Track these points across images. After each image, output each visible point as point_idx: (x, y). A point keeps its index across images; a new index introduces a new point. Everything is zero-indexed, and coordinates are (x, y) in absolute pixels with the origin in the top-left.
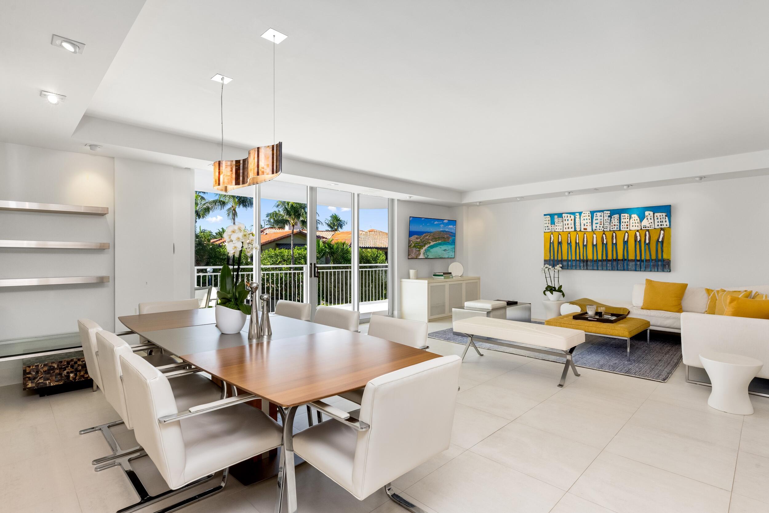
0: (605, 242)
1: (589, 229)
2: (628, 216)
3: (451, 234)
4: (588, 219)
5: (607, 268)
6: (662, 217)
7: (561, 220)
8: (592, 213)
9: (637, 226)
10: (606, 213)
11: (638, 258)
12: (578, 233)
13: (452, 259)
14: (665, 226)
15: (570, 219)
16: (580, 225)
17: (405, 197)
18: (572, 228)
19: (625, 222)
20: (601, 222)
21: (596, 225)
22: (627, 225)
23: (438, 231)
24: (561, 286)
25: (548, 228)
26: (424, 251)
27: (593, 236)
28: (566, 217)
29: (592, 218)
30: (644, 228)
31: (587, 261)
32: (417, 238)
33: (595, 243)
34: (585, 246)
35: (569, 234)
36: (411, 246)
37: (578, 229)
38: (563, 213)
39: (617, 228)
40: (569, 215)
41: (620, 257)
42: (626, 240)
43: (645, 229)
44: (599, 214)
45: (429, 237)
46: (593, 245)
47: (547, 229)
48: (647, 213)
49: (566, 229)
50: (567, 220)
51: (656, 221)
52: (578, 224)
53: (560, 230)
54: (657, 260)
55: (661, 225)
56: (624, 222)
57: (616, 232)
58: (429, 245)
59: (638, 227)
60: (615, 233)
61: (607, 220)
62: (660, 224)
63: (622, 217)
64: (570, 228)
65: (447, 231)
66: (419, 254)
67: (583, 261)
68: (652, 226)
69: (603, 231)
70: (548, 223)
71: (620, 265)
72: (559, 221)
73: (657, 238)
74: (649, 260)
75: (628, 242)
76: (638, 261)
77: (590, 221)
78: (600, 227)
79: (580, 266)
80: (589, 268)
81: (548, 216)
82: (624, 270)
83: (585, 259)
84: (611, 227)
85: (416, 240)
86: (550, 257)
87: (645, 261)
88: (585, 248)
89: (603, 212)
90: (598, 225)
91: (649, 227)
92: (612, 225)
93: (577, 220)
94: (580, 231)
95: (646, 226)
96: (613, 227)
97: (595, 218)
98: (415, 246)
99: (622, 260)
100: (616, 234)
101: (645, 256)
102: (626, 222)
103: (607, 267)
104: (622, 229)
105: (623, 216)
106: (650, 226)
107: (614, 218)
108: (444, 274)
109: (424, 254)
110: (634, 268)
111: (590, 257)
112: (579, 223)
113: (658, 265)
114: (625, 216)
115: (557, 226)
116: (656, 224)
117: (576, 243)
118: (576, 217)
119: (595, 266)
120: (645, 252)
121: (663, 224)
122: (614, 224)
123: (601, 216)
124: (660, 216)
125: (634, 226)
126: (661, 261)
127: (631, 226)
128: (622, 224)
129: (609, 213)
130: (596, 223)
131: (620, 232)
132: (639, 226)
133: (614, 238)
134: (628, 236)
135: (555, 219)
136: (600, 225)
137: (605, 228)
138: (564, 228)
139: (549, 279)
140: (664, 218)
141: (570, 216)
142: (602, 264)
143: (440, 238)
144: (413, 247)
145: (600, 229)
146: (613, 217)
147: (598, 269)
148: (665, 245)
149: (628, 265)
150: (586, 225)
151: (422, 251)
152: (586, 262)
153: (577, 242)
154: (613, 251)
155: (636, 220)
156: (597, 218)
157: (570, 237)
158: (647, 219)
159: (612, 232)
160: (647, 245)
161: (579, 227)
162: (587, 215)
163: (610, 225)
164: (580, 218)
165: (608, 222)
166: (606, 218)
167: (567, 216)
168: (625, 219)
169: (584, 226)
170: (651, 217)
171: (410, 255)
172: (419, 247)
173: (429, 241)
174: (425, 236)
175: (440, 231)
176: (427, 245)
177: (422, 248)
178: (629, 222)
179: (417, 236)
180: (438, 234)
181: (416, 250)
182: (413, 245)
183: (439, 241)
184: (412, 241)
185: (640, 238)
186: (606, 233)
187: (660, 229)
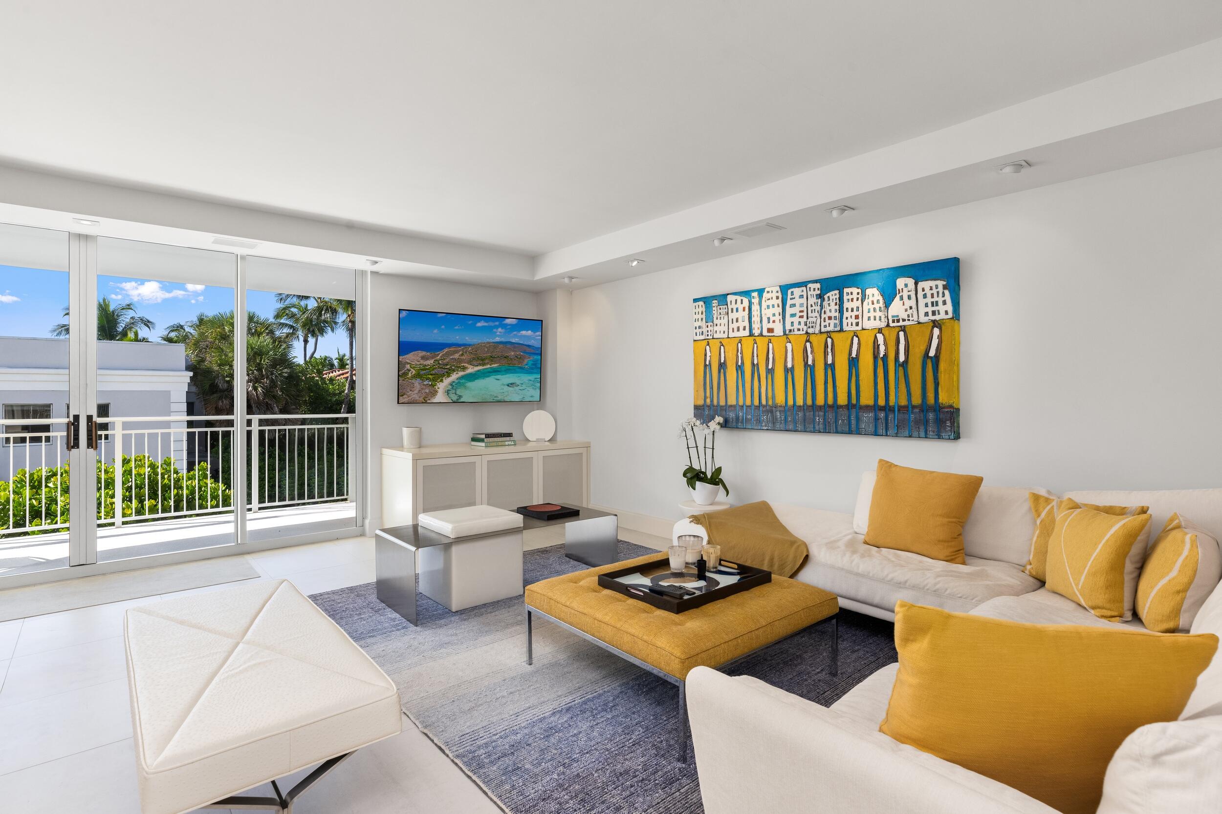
0: (810, 362)
2: (858, 294)
3: (528, 350)
4: (776, 306)
5: (814, 427)
6: (934, 291)
7: (724, 311)
8: (784, 289)
9: (878, 318)
10: (812, 289)
11: (881, 402)
12: (758, 339)
13: (540, 403)
14: (942, 316)
15: (741, 308)
16: (761, 321)
17: (388, 265)
18: (744, 329)
19: (852, 310)
20: (802, 311)
21: (793, 319)
22: (857, 317)
23: (489, 343)
24: (719, 470)
25: (701, 330)
26: (446, 386)
27: (786, 347)
28: (734, 302)
29: (784, 302)
30: (893, 321)
32: (423, 358)
33: (789, 365)
34: (770, 372)
35: (739, 344)
36: (405, 374)
37: (756, 332)
38: (728, 294)
39: (835, 325)
40: (739, 298)
41: (842, 400)
42: (854, 355)
43: (896, 324)
44: (797, 291)
45: (462, 355)
46: (787, 370)
47: (698, 334)
48: (900, 283)
49: (733, 331)
50: (735, 310)
51: (922, 302)
52: (756, 319)
53: (722, 335)
54: (924, 408)
55: (934, 313)
56: (850, 310)
57: (833, 335)
58: (461, 374)
59: (880, 320)
60: (830, 337)
61: (813, 305)
62: (930, 309)
63: (845, 298)
64: (741, 329)
65: (514, 343)
66: (434, 393)
68: (912, 317)
69: (807, 333)
70: (700, 320)
71: (843, 421)
72: (720, 313)
73: (923, 348)
74: (906, 407)
75: (858, 361)
76: (882, 409)
77: (780, 309)
78: (800, 323)
81: (701, 303)
82: (850, 432)
83: (770, 403)
84: (823, 324)
86: (705, 400)
87: (896, 409)
88: (770, 376)
89: (806, 286)
90: (796, 320)
91: (906, 318)
92: (825, 319)
93: (755, 308)
94: (761, 335)
95: (898, 316)
96: (828, 321)
97: (789, 302)
98: (418, 376)
100: (832, 340)
101: (897, 396)
102: (855, 309)
104: (845, 328)
105: (848, 294)
106: (908, 316)
107: (829, 300)
108: (488, 436)
110: (871, 428)
111: (780, 399)
112: (759, 316)
113: (927, 421)
114: (852, 294)
115: (717, 325)
116: (922, 310)
117: (753, 364)
118: (753, 300)
120: (897, 386)
121: (938, 311)
122: (828, 314)
123: (801, 296)
124: (931, 289)
125: (872, 318)
126: (935, 411)
127: (865, 318)
128: (846, 314)
129: (818, 289)
130: (793, 315)
131: (842, 334)
132: (883, 318)
133: (829, 350)
134: (859, 344)
135: (714, 309)
136: (801, 320)
137: (809, 327)
138: (731, 330)
139: (693, 451)
140: (941, 295)
141: (742, 300)
143: (495, 358)
144: (414, 377)
145: (799, 330)
146: (826, 297)
148: (942, 366)
149: (858, 419)
150: (771, 321)
151: (442, 386)
153: (755, 362)
154: (826, 383)
155: (875, 302)
156: (793, 302)
157: (741, 350)
158: (902, 298)
159: (825, 336)
160: (901, 368)
161: (759, 325)
162: (774, 295)
163: (821, 318)
164: (760, 304)
165: (816, 311)
166: (812, 300)
167: (736, 300)
168: (852, 300)
169: (769, 322)
170: (909, 293)
171: (404, 394)
172: (430, 376)
173: (463, 365)
174: (448, 354)
175: (494, 342)
176: (455, 373)
177: (443, 380)
178: (860, 309)
179: (424, 353)
180: (486, 350)
181: (424, 385)
182: (414, 372)
183: (493, 365)
184: (409, 363)
185: (886, 349)
186: (812, 338)
187: (931, 324)
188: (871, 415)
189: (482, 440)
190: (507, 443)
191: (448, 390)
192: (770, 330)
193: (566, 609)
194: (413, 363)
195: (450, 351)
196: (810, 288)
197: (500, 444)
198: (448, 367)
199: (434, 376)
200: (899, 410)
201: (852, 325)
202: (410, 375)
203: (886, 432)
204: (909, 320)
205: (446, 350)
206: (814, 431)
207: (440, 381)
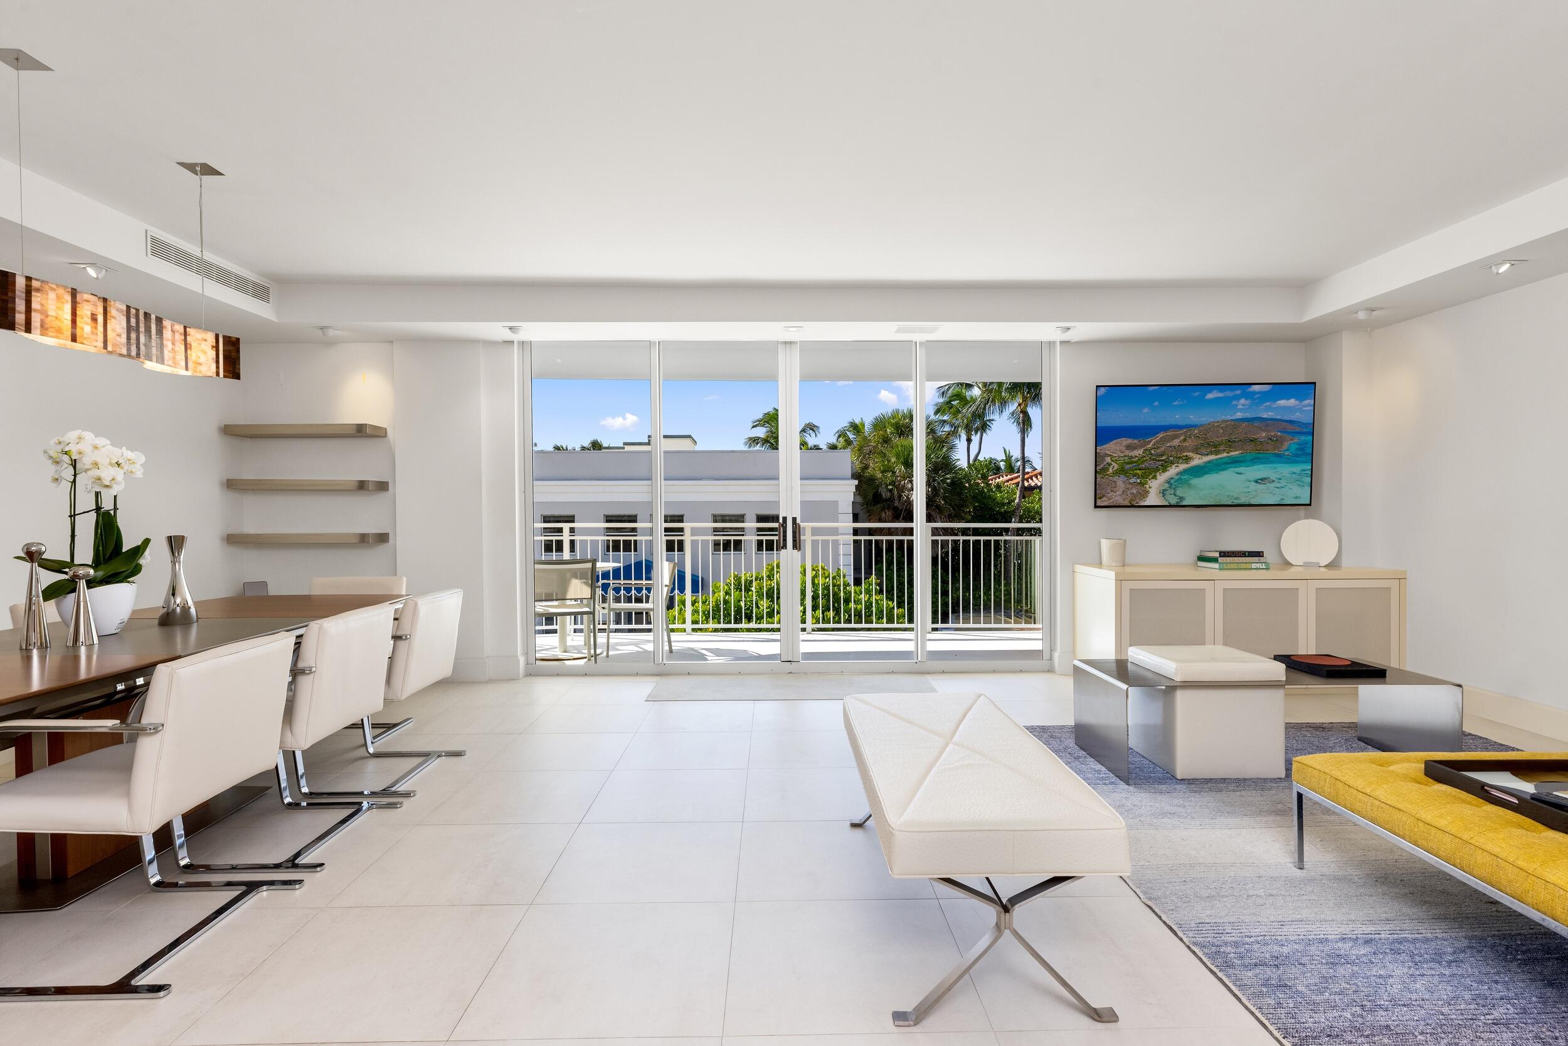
3: (1289, 427)
13: (1308, 506)
17: (1083, 330)
23: (1226, 421)
26: (1161, 485)
32: (1129, 447)
36: (1104, 469)
45: (1185, 440)
65: (1266, 419)
66: (1143, 494)
85: (1127, 453)
98: (1122, 471)
108: (1224, 554)
109: (1163, 493)
143: (1234, 442)
144: (1117, 473)
151: (1155, 485)
171: (1104, 496)
172: (1138, 472)
173: (1185, 454)
174: (1163, 440)
175: (1232, 420)
176: (1173, 466)
177: (1156, 476)
179: (1129, 441)
180: (1221, 431)
181: (1130, 483)
182: (1116, 467)
183: (1232, 453)
184: (1110, 455)
189: (1215, 560)
190: (1254, 566)
191: (1164, 490)
193: (1365, 798)
194: (1115, 455)
195: (1168, 436)
197: (1243, 566)
198: (1164, 458)
199: (1143, 471)
202: (1111, 471)
205: (1161, 435)
207: (1153, 478)
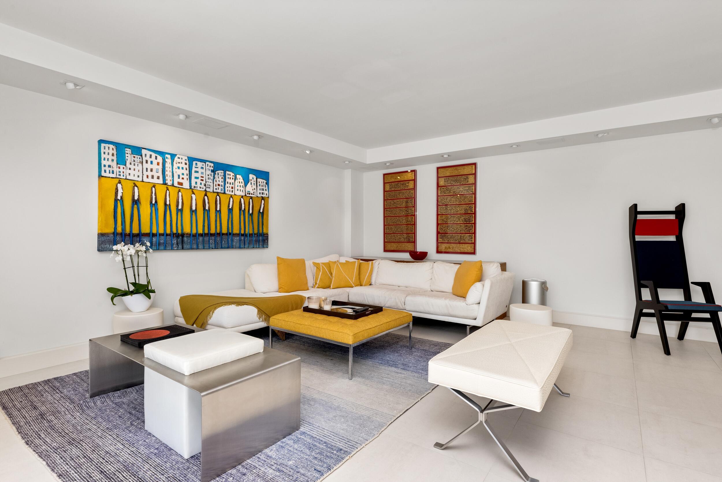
0: (207, 208)
1: (186, 185)
2: (233, 176)
4: (184, 169)
5: (209, 246)
6: (263, 184)
7: (139, 160)
8: (191, 160)
9: (241, 191)
11: (242, 232)
12: (170, 188)
15: (155, 162)
16: (173, 176)
18: (158, 178)
20: (203, 177)
21: (196, 180)
22: (232, 188)
24: (150, 282)
27: (192, 197)
28: (148, 156)
29: (190, 167)
31: (183, 235)
33: (193, 208)
34: (180, 211)
37: (169, 183)
38: (142, 148)
39: (222, 190)
40: (154, 155)
41: (224, 230)
42: (230, 207)
44: (200, 164)
46: (191, 211)
47: (108, 171)
48: (251, 176)
49: (147, 177)
50: (149, 162)
51: (259, 188)
52: (168, 173)
53: (136, 178)
54: (259, 234)
55: (262, 193)
56: (229, 183)
57: (220, 195)
59: (243, 192)
60: (218, 195)
61: (209, 175)
62: (261, 191)
63: (227, 176)
64: (155, 177)
67: (177, 235)
69: (206, 191)
70: (110, 160)
71: (225, 242)
72: (134, 161)
73: (258, 208)
74: (252, 234)
75: (232, 210)
76: (243, 235)
77: (188, 172)
78: (201, 183)
79: (172, 245)
80: (185, 246)
81: (111, 146)
82: (228, 248)
83: (179, 231)
84: (215, 187)
86: (115, 228)
87: (248, 235)
88: (179, 214)
89: (205, 163)
90: (199, 181)
92: (216, 185)
93: (168, 165)
94: (173, 185)
95: (250, 192)
96: (217, 187)
97: (194, 169)
99: (227, 234)
101: (249, 230)
102: (231, 184)
103: (209, 244)
104: (226, 192)
105: (228, 174)
106: (254, 192)
107: (218, 174)
111: (187, 230)
112: (171, 171)
113: (259, 240)
114: (230, 175)
115: (129, 169)
116: (259, 191)
117: (165, 204)
118: (166, 160)
119: (194, 243)
120: (249, 225)
121: (264, 193)
122: (218, 183)
123: (202, 168)
124: (262, 182)
125: (239, 190)
126: (262, 236)
127: (236, 189)
128: (227, 185)
129: (213, 167)
130: (196, 178)
131: (224, 195)
132: (244, 191)
133: (218, 202)
134: (233, 202)
135: (126, 155)
136: (202, 182)
137: (207, 188)
138: (145, 177)
140: (264, 186)
141: (156, 157)
142: (203, 240)
145: (200, 188)
146: (216, 172)
147: (198, 248)
148: (265, 216)
149: (232, 241)
150: (181, 178)
152: (181, 237)
153: (168, 203)
154: (216, 221)
155: (240, 182)
156: (197, 169)
157: (155, 192)
158: (251, 183)
160: (250, 216)
161: (171, 178)
162: (183, 161)
163: (213, 184)
164: (172, 164)
165: (211, 179)
166: (209, 172)
167: (151, 155)
168: (230, 178)
169: (179, 178)
170: (254, 182)
178: (234, 184)
185: (245, 207)
186: (208, 194)
187: (261, 198)
188: (238, 238)
192: (181, 184)
196: (208, 165)
200: (249, 236)
201: (230, 191)
203: (244, 246)
204: (254, 194)
206: (209, 248)
